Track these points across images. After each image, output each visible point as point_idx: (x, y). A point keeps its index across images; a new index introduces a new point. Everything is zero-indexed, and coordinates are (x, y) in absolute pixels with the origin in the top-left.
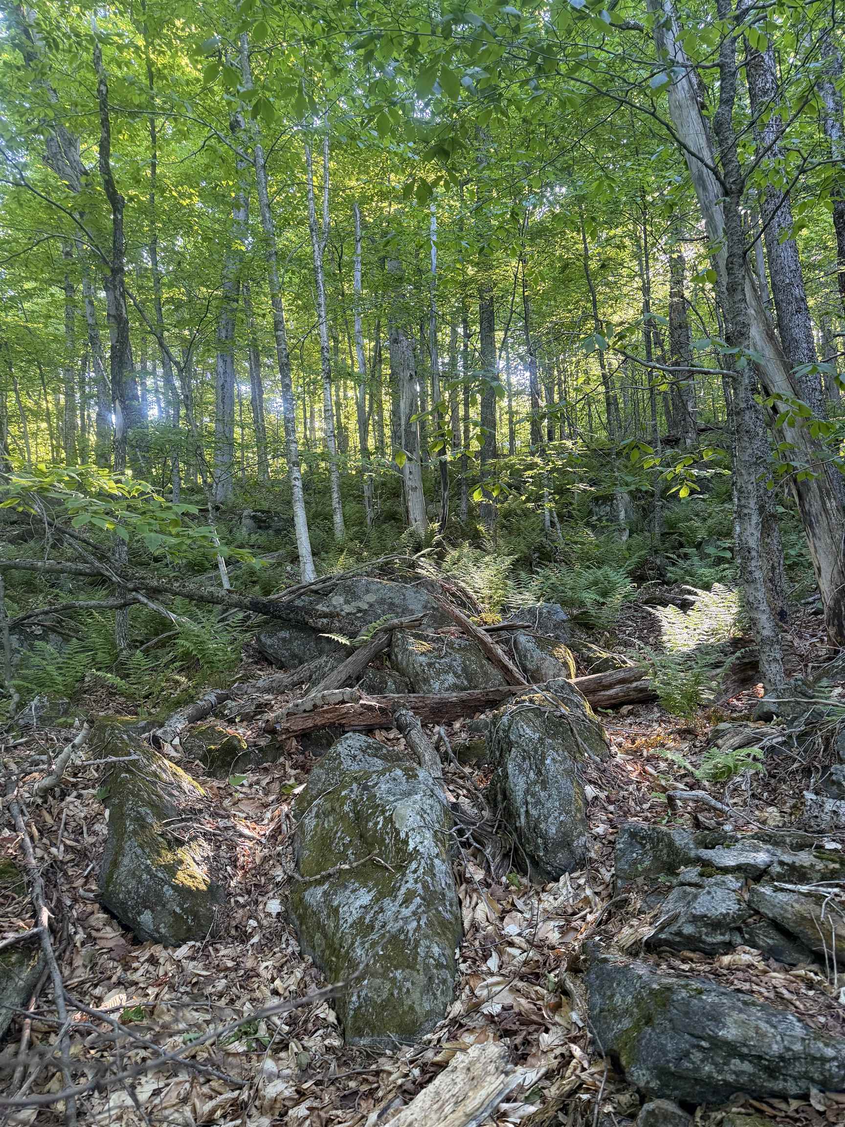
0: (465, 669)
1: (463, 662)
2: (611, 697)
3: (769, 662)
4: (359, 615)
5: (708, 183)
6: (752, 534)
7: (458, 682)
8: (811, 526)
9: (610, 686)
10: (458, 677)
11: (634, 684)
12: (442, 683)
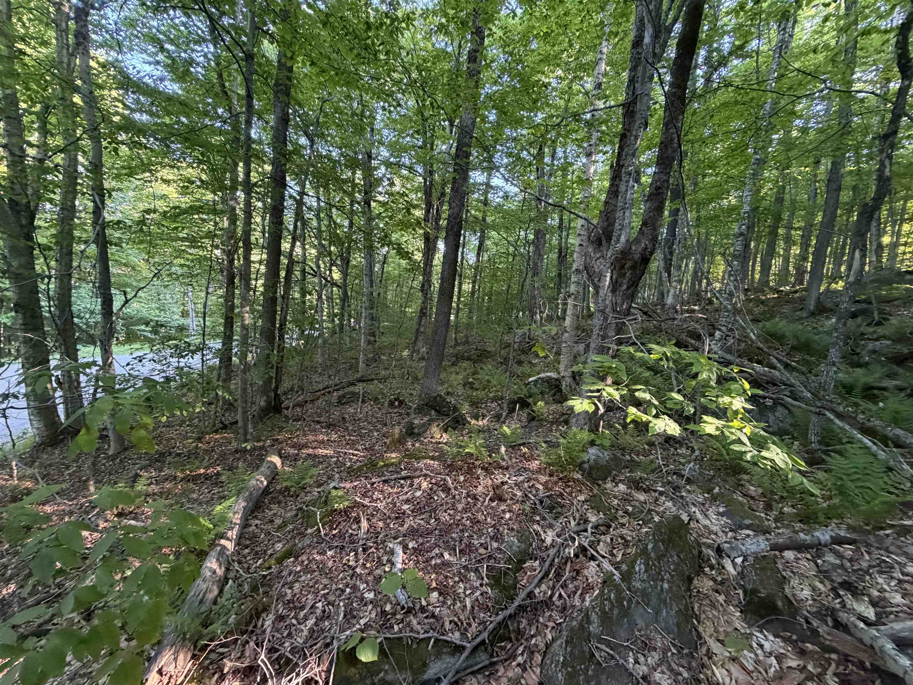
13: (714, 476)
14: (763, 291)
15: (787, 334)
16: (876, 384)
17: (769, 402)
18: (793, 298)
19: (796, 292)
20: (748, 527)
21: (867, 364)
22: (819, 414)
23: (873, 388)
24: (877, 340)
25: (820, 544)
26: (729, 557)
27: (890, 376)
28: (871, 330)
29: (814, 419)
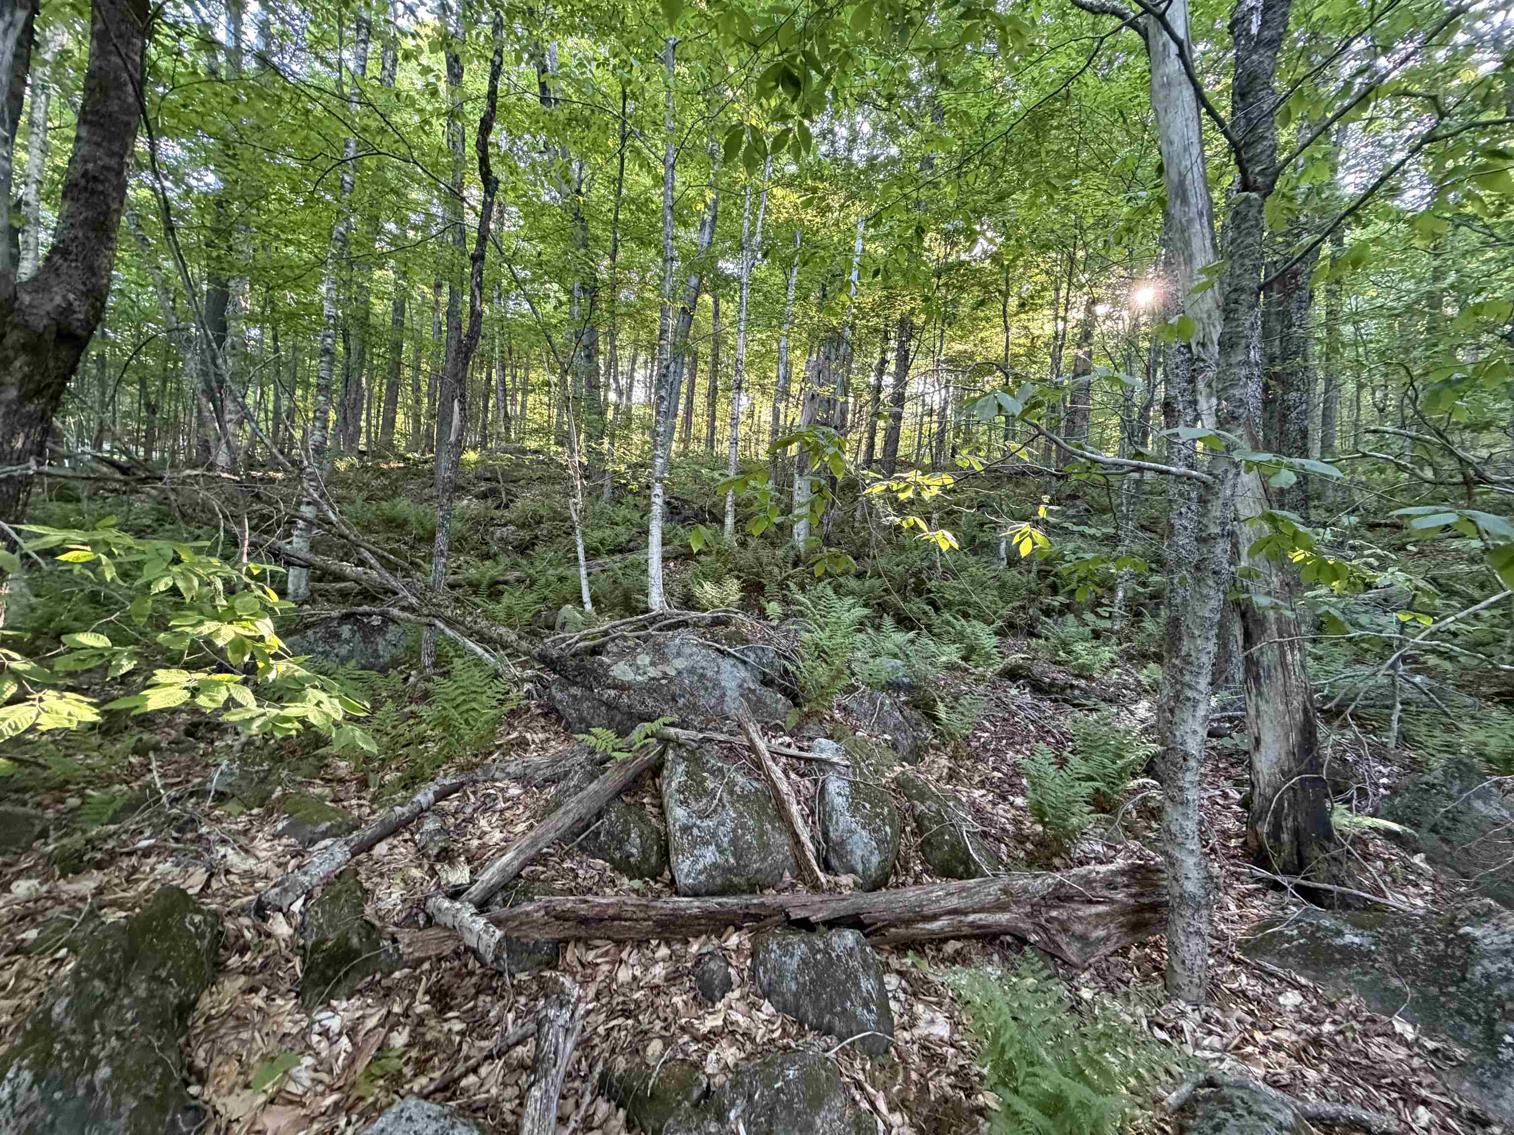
0: (734, 842)
1: (734, 831)
2: (932, 932)
3: (1188, 935)
4: (663, 682)
5: (1191, 194)
6: (1195, 732)
7: (720, 860)
8: (1257, 679)
9: (935, 917)
10: (721, 852)
11: (971, 918)
12: (695, 862)
13: (269, 770)
14: (384, 457)
15: (410, 518)
16: (502, 578)
17: (376, 621)
18: (423, 470)
19: (426, 462)
20: (324, 835)
21: (495, 555)
22: (430, 625)
23: (499, 583)
24: (505, 525)
25: (422, 811)
26: (280, 910)
27: (515, 566)
28: (498, 513)
29: (426, 633)
